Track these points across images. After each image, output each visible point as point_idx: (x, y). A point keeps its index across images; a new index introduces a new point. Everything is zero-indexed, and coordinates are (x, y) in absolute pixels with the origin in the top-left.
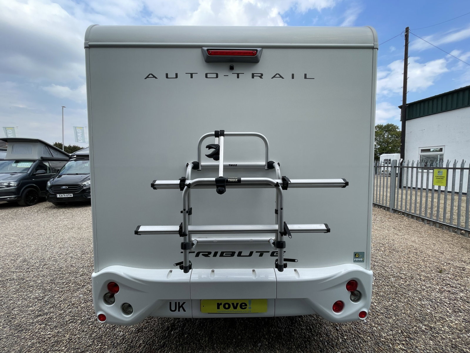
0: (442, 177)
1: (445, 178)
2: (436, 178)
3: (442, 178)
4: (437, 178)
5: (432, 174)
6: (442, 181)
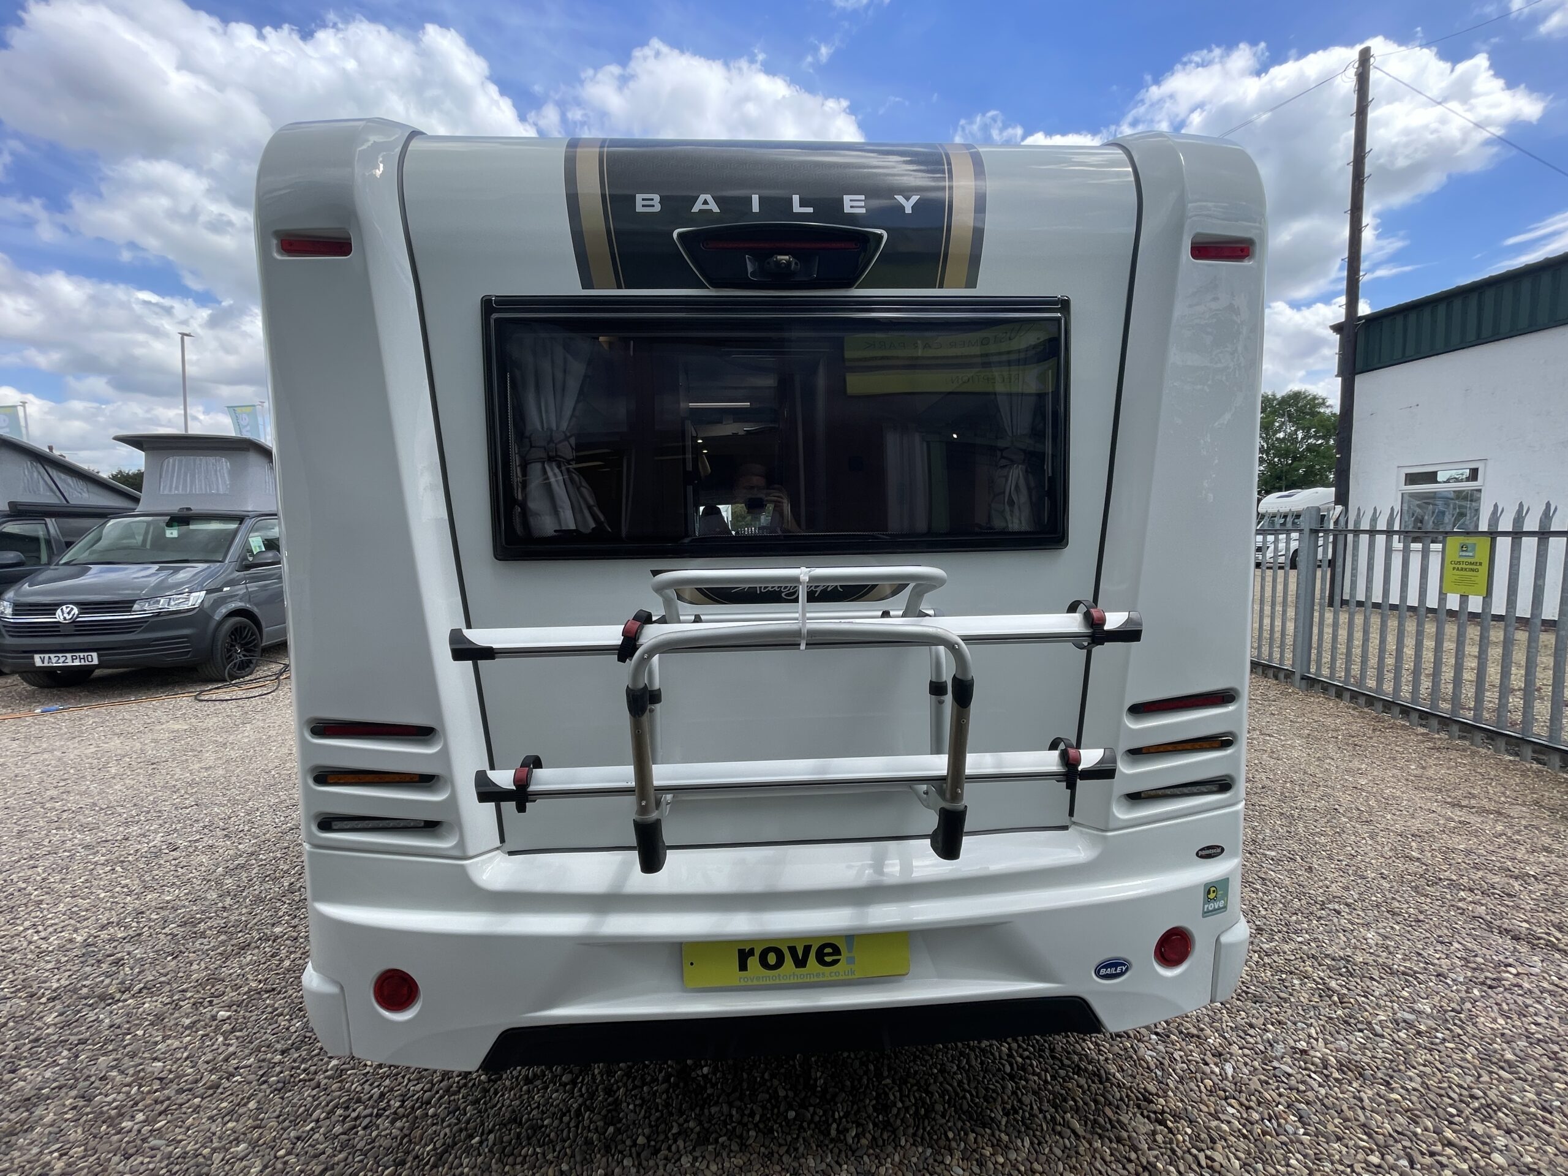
0: (1471, 564)
1: (1484, 569)
2: (1454, 569)
3: (1474, 567)
4: (1457, 566)
5: (1440, 555)
6: (1473, 579)
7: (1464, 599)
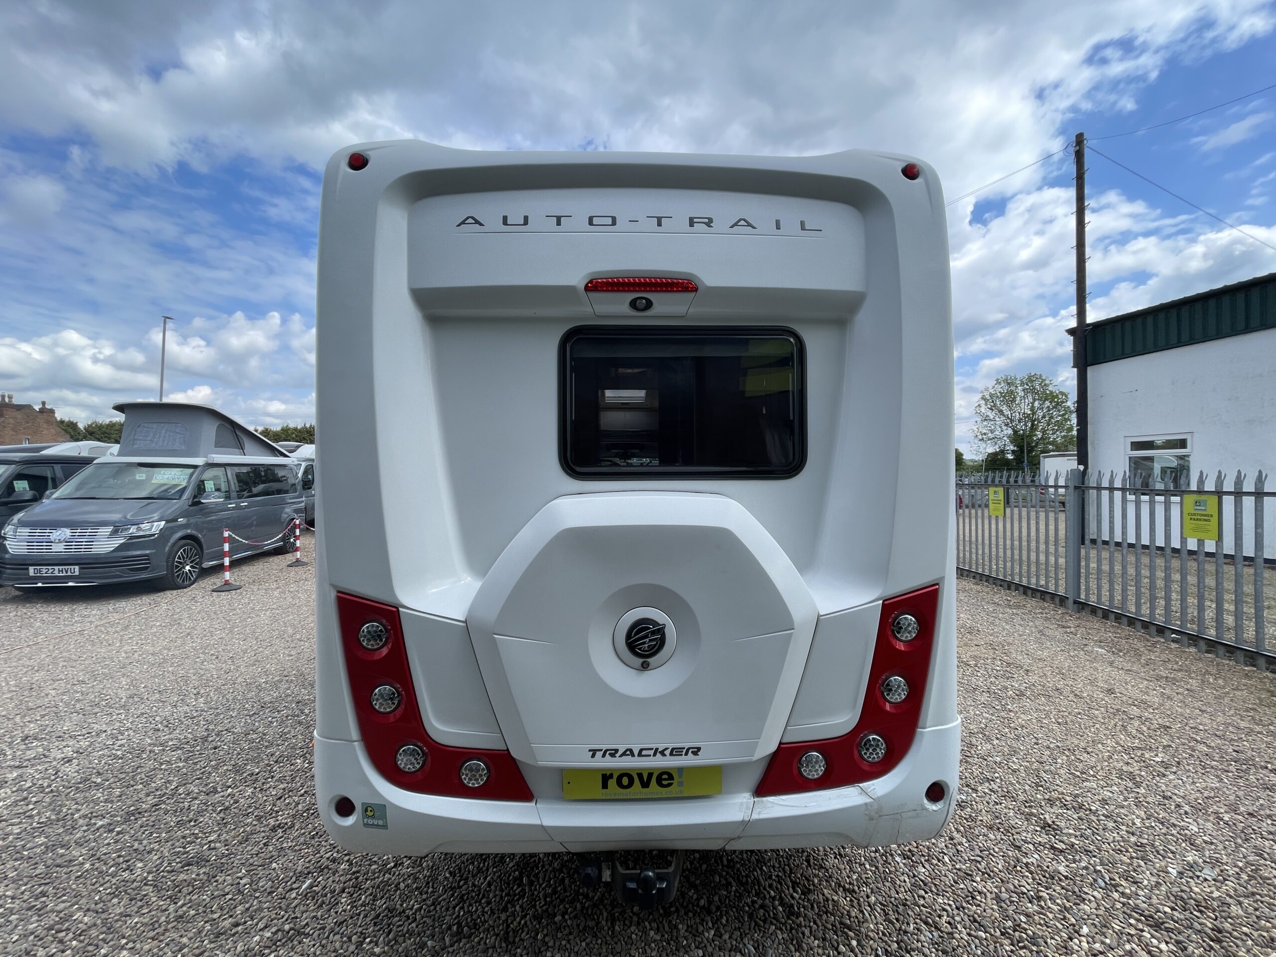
0: (1205, 515)
1: (1215, 520)
2: (1191, 519)
3: (1207, 518)
4: (1193, 517)
5: (1179, 506)
6: (1207, 527)
7: (1201, 542)
